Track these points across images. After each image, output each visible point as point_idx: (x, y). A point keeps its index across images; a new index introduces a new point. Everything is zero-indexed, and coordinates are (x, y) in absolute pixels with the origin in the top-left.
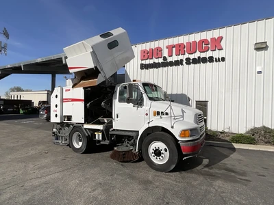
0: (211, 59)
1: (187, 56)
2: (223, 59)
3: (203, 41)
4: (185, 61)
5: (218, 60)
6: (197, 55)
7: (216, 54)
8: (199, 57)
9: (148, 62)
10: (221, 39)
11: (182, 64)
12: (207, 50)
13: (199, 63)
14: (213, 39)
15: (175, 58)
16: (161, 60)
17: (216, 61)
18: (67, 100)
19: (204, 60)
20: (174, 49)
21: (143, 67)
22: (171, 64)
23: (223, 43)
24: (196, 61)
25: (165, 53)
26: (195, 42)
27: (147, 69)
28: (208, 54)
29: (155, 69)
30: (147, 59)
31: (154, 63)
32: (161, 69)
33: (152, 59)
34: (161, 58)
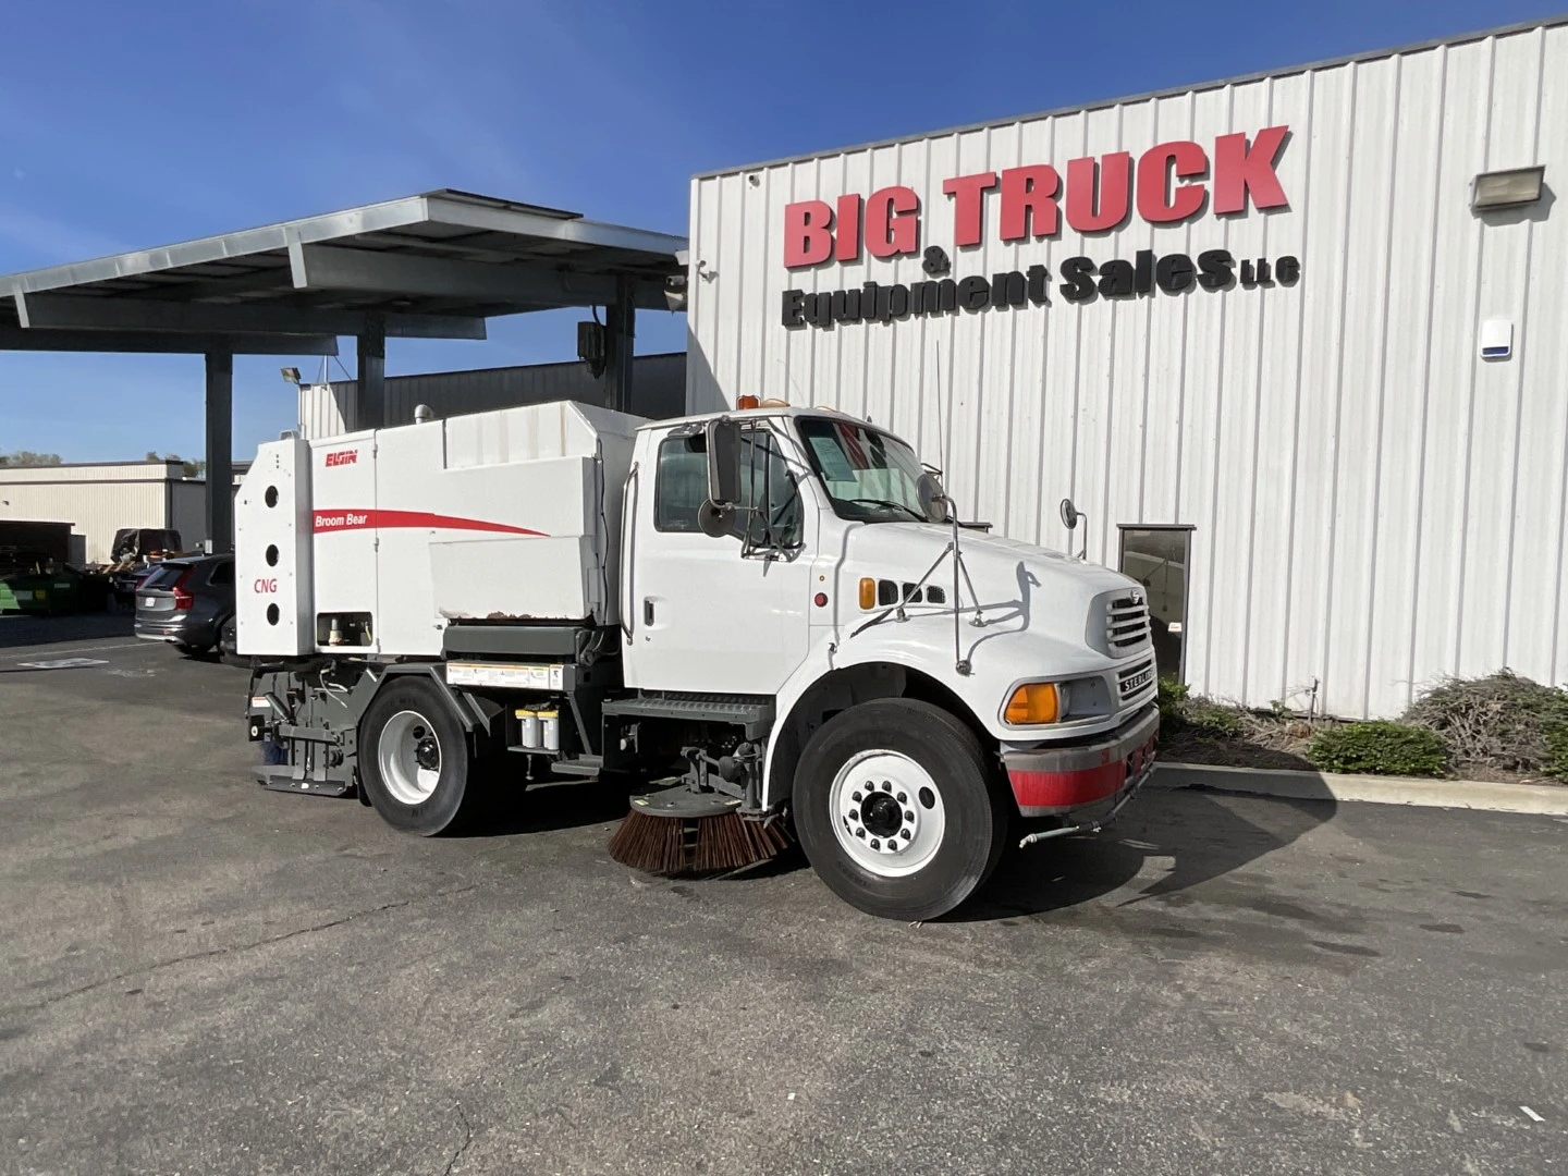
0: (1217, 270)
1: (1070, 244)
2: (1289, 270)
3: (1169, 155)
4: (1056, 282)
5: (1257, 276)
6: (1133, 240)
7: (1248, 239)
8: (1145, 257)
9: (831, 280)
10: (1276, 140)
11: (1041, 298)
12: (1196, 214)
13: (1146, 289)
14: (1230, 144)
15: (996, 259)
16: (910, 272)
17: (1247, 281)
18: (340, 519)
19: (1175, 274)
20: (994, 202)
21: (801, 310)
22: (976, 295)
23: (1289, 172)
24: (1126, 280)
25: (939, 225)
26: (1121, 161)
27: (828, 326)
28: (1196, 239)
29: (878, 325)
30: (826, 263)
31: (872, 286)
32: (909, 324)
33: (856, 259)
34: (913, 254)
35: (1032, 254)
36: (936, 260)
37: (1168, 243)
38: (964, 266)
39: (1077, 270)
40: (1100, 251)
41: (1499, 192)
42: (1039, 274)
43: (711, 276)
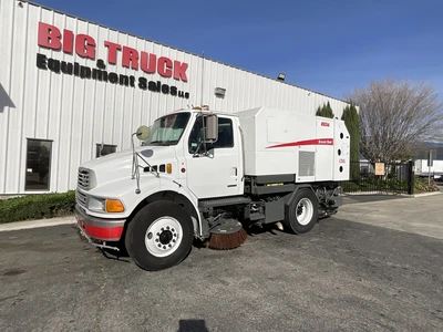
0: (174, 91)
1: (141, 73)
2: (187, 95)
3: (165, 60)
4: (137, 83)
5: (181, 95)
6: (155, 78)
7: (180, 86)
8: (159, 83)
9: (60, 56)
10: (186, 66)
11: (133, 85)
12: (169, 77)
13: (159, 91)
14: (177, 63)
15: (119, 70)
16: (92, 65)
19: (165, 89)
20: (120, 55)
21: (45, 63)
22: (113, 78)
23: (188, 73)
24: (155, 87)
25: (102, 53)
26: (153, 56)
27: (57, 72)
28: (170, 82)
29: (78, 78)
30: (58, 50)
31: (76, 64)
32: (91, 82)
33: (71, 53)
34: (93, 59)
35: (129, 72)
36: (100, 63)
37: (164, 81)
38: (110, 69)
39: (142, 81)
40: (149, 78)
41: (220, 91)
42: (132, 78)
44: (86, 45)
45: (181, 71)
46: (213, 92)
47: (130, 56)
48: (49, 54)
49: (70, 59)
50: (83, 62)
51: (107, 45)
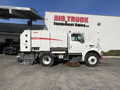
0: (84, 26)
1: (75, 22)
2: (88, 26)
3: (82, 18)
4: (74, 25)
5: (86, 26)
6: (79, 23)
7: (86, 24)
8: (80, 24)
9: (58, 22)
11: (73, 26)
14: (85, 18)
15: (70, 22)
16: (64, 22)
17: (86, 27)
18: (36, 38)
19: (82, 25)
22: (69, 25)
24: (79, 25)
25: (66, 19)
26: (79, 17)
27: (57, 25)
28: (83, 23)
29: (61, 26)
30: (57, 20)
31: (61, 23)
32: (64, 26)
33: (60, 21)
35: (73, 23)
36: (66, 22)
37: (82, 23)
38: (68, 23)
39: (76, 24)
40: (78, 23)
41: (99, 24)
42: (73, 24)
43: (47, 20)
44: (63, 18)
45: (86, 20)
46: (97, 24)
47: (73, 18)
48: (56, 22)
49: (60, 22)
50: (62, 22)
51: (68, 17)
